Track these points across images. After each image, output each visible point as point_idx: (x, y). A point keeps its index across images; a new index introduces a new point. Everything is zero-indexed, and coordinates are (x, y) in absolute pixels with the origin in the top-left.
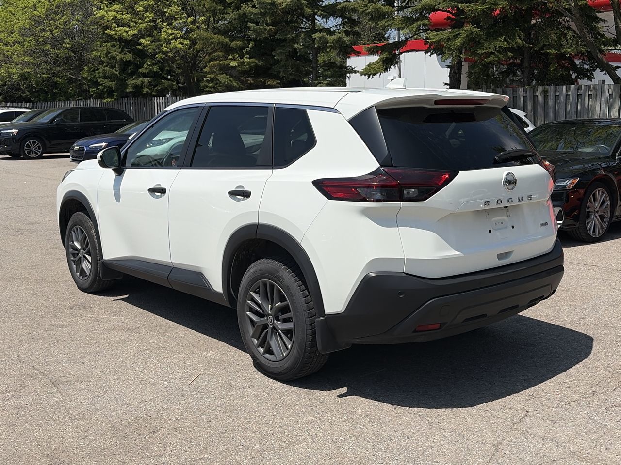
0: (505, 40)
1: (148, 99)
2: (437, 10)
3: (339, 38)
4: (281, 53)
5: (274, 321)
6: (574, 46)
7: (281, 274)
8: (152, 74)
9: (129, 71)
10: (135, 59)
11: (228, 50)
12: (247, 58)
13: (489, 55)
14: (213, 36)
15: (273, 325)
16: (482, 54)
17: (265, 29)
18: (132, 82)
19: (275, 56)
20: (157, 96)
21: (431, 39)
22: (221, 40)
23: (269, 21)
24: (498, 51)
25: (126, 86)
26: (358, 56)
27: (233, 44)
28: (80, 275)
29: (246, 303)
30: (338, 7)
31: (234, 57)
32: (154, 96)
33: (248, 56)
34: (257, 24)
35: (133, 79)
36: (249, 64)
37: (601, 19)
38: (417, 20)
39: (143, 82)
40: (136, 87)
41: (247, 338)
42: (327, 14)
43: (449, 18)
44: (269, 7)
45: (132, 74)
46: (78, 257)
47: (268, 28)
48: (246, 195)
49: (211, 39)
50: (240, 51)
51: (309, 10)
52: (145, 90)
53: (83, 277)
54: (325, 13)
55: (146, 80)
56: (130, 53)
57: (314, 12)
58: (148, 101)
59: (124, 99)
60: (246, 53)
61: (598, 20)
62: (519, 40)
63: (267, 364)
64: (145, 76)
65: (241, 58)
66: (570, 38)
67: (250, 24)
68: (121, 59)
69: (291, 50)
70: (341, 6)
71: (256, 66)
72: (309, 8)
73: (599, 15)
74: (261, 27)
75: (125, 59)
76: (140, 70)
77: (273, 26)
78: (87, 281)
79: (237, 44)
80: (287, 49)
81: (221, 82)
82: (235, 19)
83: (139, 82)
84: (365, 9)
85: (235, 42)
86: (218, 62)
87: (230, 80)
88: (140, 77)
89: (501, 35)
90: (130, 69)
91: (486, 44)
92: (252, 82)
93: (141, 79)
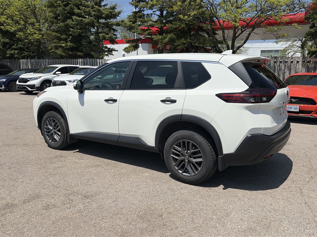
0: (184, 40)
1: (17, 60)
2: (154, 27)
3: (111, 36)
4: (85, 41)
5: (189, 158)
6: (209, 43)
7: (195, 137)
8: (19, 49)
9: (7, 47)
10: (10, 42)
11: (60, 39)
12: (69, 43)
13: (179, 45)
14: (52, 33)
15: (189, 160)
16: (176, 45)
17: (77, 31)
18: (9, 52)
19: (82, 43)
20: (22, 59)
21: (154, 39)
22: (56, 35)
23: (79, 28)
24: (182, 44)
25: (6, 54)
26: (117, 44)
27: (62, 37)
28: (52, 141)
29: (171, 151)
30: (110, 24)
31: (63, 42)
32: (20, 59)
33: (70, 42)
34: (73, 28)
35: (9, 51)
36: (70, 45)
37: (217, 34)
38: (147, 30)
39: (14, 52)
40: (11, 54)
41: (171, 166)
42: (105, 26)
43: (157, 30)
44: (80, 21)
45: (9, 49)
46: (50, 133)
47: (79, 31)
48: (174, 101)
49: (52, 34)
50: (66, 40)
51: (97, 24)
52: (16, 56)
53: (54, 142)
54: (104, 26)
55: (16, 51)
56: (7, 39)
57: (99, 25)
58: (17, 61)
59: (4, 59)
60: (69, 41)
61: (216, 34)
62: (189, 40)
63: (185, 178)
64: (15, 49)
65: (66, 43)
66: (207, 40)
67: (70, 29)
68: (3, 42)
69: (89, 40)
70: (111, 23)
71: (73, 47)
72: (97, 23)
73: (217, 32)
74: (76, 30)
75: (5, 41)
76: (13, 47)
77: (80, 30)
78: (58, 144)
79: (64, 37)
80: (88, 40)
81: (57, 53)
82: (63, 26)
83: (12, 52)
84: (125, 25)
85: (63, 36)
86: (56, 44)
87: (61, 53)
88: (13, 50)
89: (183, 38)
90: (8, 46)
91: (177, 41)
92: (71, 53)
93: (13, 51)
